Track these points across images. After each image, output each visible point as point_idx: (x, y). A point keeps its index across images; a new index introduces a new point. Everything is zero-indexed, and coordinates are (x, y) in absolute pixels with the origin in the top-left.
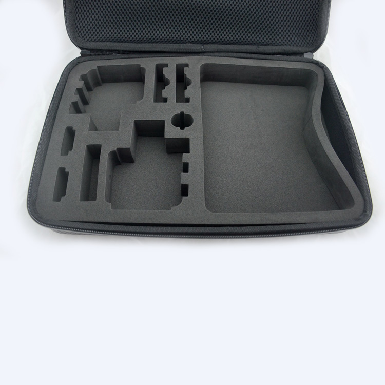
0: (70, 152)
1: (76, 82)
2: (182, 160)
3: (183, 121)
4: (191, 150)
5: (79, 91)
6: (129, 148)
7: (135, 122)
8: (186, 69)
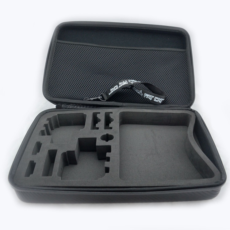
0: (38, 153)
1: (44, 121)
2: (106, 155)
3: (108, 138)
4: (112, 151)
5: (46, 125)
6: (74, 151)
7: (79, 139)
8: (110, 114)
